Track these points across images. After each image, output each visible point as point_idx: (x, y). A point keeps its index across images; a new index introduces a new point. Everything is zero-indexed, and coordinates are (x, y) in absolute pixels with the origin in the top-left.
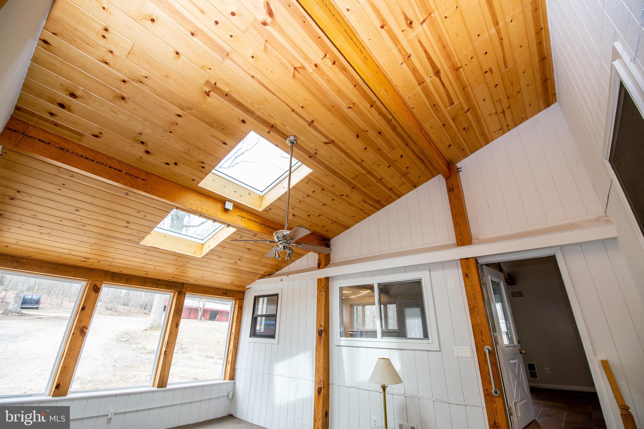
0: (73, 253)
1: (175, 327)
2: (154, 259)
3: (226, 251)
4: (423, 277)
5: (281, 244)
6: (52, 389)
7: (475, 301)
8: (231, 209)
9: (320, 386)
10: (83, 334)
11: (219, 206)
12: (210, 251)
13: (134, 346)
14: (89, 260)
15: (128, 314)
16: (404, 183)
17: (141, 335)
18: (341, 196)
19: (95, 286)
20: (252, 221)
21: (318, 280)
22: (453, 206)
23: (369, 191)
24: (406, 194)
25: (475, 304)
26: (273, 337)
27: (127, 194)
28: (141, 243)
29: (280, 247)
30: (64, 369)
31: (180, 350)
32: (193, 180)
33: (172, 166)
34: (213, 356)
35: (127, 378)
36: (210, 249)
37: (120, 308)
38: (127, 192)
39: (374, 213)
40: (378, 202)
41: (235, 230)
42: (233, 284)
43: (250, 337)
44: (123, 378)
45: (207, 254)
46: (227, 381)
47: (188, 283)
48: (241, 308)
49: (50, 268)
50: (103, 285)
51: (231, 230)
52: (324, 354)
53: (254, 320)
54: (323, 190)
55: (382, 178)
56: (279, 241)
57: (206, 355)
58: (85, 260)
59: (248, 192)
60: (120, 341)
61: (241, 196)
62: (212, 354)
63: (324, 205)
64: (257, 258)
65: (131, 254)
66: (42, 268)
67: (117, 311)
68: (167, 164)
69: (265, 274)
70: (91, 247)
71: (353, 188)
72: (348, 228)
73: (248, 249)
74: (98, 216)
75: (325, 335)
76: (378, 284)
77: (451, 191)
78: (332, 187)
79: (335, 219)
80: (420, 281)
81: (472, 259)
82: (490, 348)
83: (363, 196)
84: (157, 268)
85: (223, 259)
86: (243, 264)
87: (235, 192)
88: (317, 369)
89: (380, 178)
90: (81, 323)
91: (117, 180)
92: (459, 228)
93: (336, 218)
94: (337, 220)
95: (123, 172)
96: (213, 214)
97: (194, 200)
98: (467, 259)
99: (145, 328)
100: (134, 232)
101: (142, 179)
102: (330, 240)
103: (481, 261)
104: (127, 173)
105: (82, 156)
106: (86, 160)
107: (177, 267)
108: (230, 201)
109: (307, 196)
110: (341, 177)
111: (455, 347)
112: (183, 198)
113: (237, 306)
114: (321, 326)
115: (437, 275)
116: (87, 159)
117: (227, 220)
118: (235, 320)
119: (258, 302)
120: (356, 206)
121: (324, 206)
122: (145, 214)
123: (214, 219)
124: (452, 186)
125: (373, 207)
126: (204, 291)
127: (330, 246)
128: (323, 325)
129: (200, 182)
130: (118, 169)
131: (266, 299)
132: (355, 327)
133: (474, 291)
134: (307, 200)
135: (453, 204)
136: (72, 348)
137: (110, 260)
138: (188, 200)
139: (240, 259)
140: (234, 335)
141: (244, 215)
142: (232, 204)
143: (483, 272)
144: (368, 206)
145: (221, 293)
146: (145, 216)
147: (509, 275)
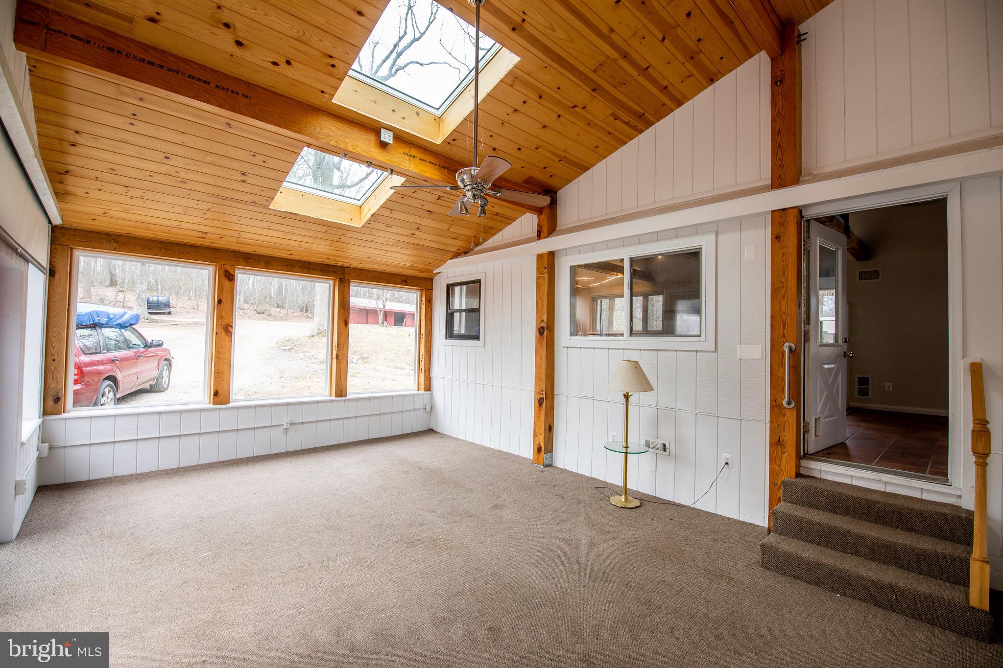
0: (184, 225)
1: (344, 325)
2: (296, 231)
3: (395, 215)
4: (704, 243)
5: (468, 190)
6: (210, 396)
7: (783, 278)
8: (391, 142)
9: (542, 396)
10: (229, 334)
11: (372, 138)
12: (372, 216)
13: (301, 355)
14: (208, 236)
15: (285, 318)
16: (690, 74)
17: (308, 342)
18: (574, 107)
19: (226, 272)
20: (427, 162)
21: (538, 255)
22: (776, 113)
23: (625, 95)
24: (693, 98)
25: (782, 282)
26: (477, 338)
27: (228, 124)
28: (270, 207)
29: (468, 196)
30: (217, 374)
31: (360, 361)
32: (322, 92)
33: (283, 68)
34: (403, 367)
35: (300, 389)
36: (372, 212)
37: (274, 311)
38: (228, 121)
39: (631, 139)
40: (640, 116)
41: (403, 179)
42: (415, 268)
43: (446, 339)
44: (294, 389)
45: (369, 222)
46: (422, 392)
47: (350, 266)
48: (429, 301)
49: (161, 249)
50: (236, 271)
51: (398, 180)
52: (547, 357)
53: (450, 317)
54: (541, 97)
55: (648, 67)
56: (465, 186)
57: (394, 365)
58: (203, 235)
59: (416, 110)
60: (283, 350)
61: (404, 118)
62: (402, 365)
63: (544, 127)
64: (445, 227)
65: (261, 224)
66: (151, 249)
67: (271, 315)
68: (275, 64)
69: (459, 251)
70: (204, 216)
71: (594, 90)
72: (586, 169)
73: (428, 211)
74: (199, 166)
75: (548, 333)
76: (630, 258)
77: (779, 84)
78: (556, 90)
79: (564, 154)
80: (699, 252)
81: (793, 210)
82: (793, 345)
83: (613, 105)
84: (304, 245)
85: (394, 229)
86: (424, 236)
87: (394, 111)
88: (537, 376)
89: (645, 67)
90: (223, 320)
91: (206, 100)
92: (779, 156)
93: (565, 151)
94: (568, 156)
95: (211, 85)
96: (362, 151)
97: (331, 129)
98: (783, 210)
99: (311, 333)
100: (256, 190)
101: (243, 95)
102: (556, 193)
103: (808, 214)
104: (218, 85)
105: (143, 60)
106: (151, 66)
107: (330, 243)
108: (389, 128)
109: (514, 111)
110: (573, 69)
111: (738, 346)
112: (313, 126)
113: (424, 299)
114: (542, 321)
115: (728, 240)
116: (153, 64)
117: (387, 162)
118: (423, 317)
119: (452, 293)
120: (600, 126)
121: (544, 130)
122: (265, 159)
123: (367, 162)
124: (782, 72)
125: (630, 126)
126: (375, 278)
127: (557, 201)
128: (545, 320)
129: (333, 95)
130: (203, 79)
131: (464, 287)
132: (598, 328)
133: (785, 263)
134: (515, 119)
135: (777, 110)
136: (221, 350)
137: (236, 234)
138: (322, 129)
139: (418, 228)
140: (424, 336)
141: (413, 152)
142: (391, 134)
143: (808, 232)
144: (623, 125)
145: (399, 280)
146: (264, 162)
147: (860, 242)
